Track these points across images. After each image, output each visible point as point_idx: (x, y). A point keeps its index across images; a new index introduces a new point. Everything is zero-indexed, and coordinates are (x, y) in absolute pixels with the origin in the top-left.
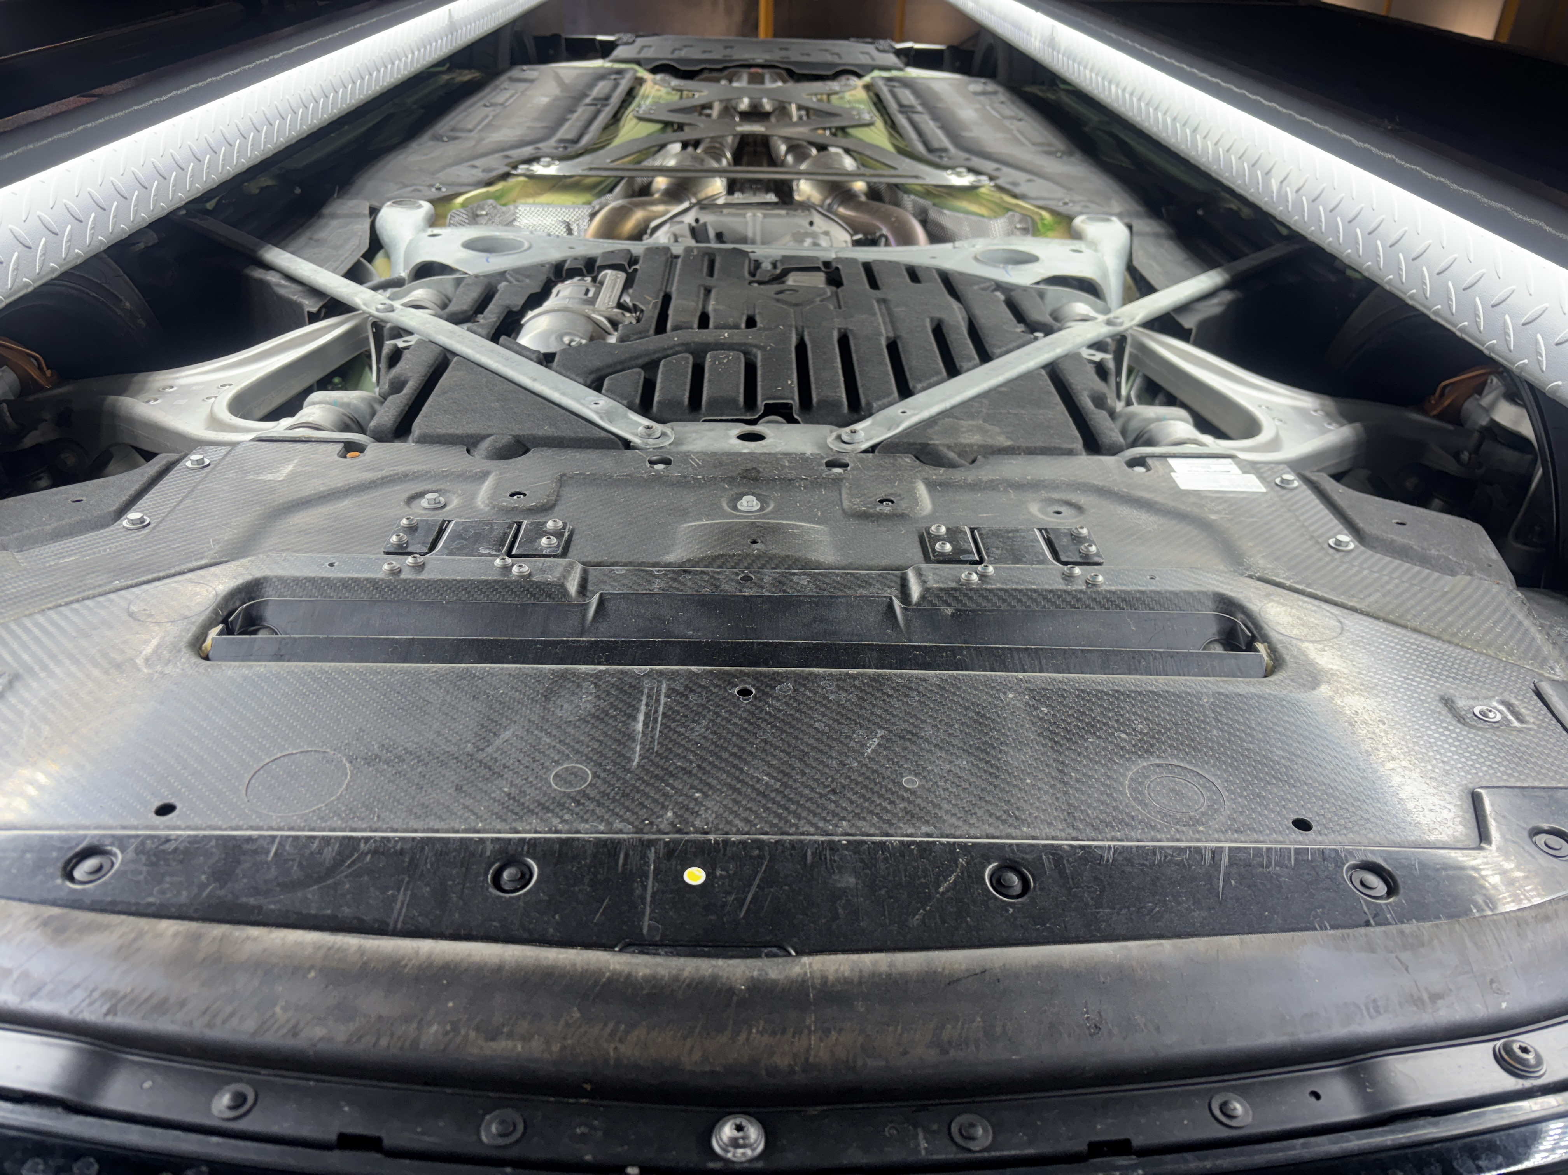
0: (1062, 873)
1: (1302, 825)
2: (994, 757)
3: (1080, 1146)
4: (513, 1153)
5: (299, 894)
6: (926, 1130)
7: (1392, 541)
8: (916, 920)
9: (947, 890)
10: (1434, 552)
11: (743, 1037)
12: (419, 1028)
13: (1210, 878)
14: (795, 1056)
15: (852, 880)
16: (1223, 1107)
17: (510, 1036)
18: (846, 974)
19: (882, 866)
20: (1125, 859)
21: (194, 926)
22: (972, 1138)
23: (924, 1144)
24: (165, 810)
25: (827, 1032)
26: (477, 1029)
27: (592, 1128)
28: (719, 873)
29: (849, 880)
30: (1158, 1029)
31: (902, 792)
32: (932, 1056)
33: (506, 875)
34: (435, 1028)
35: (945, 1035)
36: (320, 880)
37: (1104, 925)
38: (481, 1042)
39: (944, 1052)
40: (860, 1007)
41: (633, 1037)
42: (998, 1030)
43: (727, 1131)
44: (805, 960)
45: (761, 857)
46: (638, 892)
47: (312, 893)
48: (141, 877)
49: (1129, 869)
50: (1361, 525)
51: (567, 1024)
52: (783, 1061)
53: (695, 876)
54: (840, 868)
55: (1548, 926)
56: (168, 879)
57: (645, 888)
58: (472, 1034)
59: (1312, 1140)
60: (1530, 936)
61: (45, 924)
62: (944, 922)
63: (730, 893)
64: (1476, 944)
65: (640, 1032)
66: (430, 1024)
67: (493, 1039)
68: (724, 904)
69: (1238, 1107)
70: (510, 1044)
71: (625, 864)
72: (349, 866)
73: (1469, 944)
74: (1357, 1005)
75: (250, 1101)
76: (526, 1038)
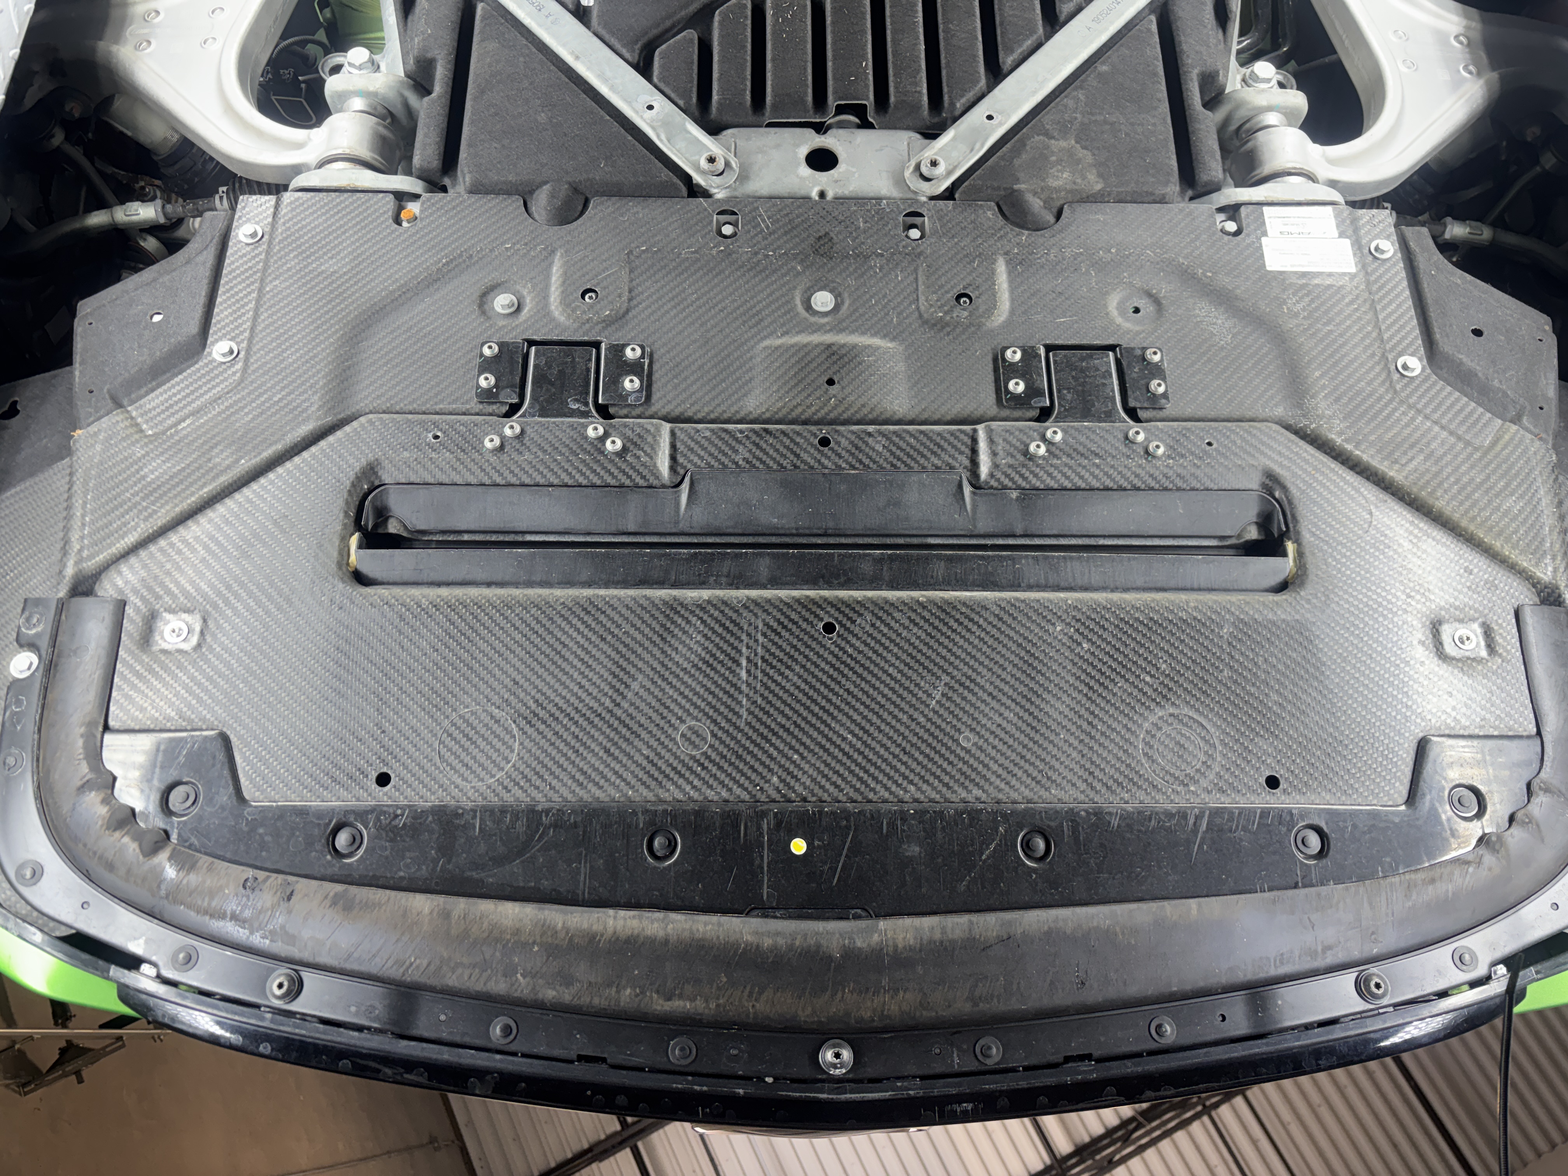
0: (1076, 839)
1: (1273, 782)
2: (1037, 707)
3: (1059, 1058)
4: (691, 1069)
5: (507, 867)
6: (959, 1049)
7: (1461, 363)
8: (962, 887)
9: (988, 858)
10: (1496, 383)
11: (839, 995)
12: (618, 992)
13: (1189, 843)
14: (874, 1010)
15: (917, 849)
16: (1159, 1027)
17: (681, 997)
18: (912, 942)
19: (939, 835)
20: (1128, 825)
21: (441, 899)
22: (989, 1057)
23: (957, 1060)
24: (383, 780)
25: (896, 991)
26: (658, 992)
27: (740, 1050)
28: (816, 843)
29: (914, 850)
30: (1125, 983)
31: (958, 751)
32: (968, 1007)
33: (656, 843)
34: (628, 991)
35: (977, 993)
36: (520, 853)
37: (1101, 890)
38: (661, 1002)
39: (976, 1004)
40: (920, 969)
41: (764, 997)
42: (1015, 987)
43: (828, 1055)
44: (882, 924)
45: (848, 828)
46: (757, 862)
47: (516, 866)
48: (387, 853)
49: (1128, 835)
50: (1438, 336)
51: (719, 988)
52: (867, 1015)
53: (798, 846)
54: (908, 837)
55: (1430, 888)
56: (408, 854)
57: (762, 857)
58: (655, 996)
59: (1212, 1049)
60: (1414, 897)
61: (334, 903)
62: (983, 887)
63: (825, 863)
64: (1370, 904)
65: (768, 994)
66: (625, 988)
67: (669, 999)
68: (822, 872)
69: (1168, 1029)
70: (681, 1003)
71: (746, 834)
72: (539, 840)
73: (1366, 905)
74: (1268, 959)
75: (514, 1031)
76: (693, 999)
